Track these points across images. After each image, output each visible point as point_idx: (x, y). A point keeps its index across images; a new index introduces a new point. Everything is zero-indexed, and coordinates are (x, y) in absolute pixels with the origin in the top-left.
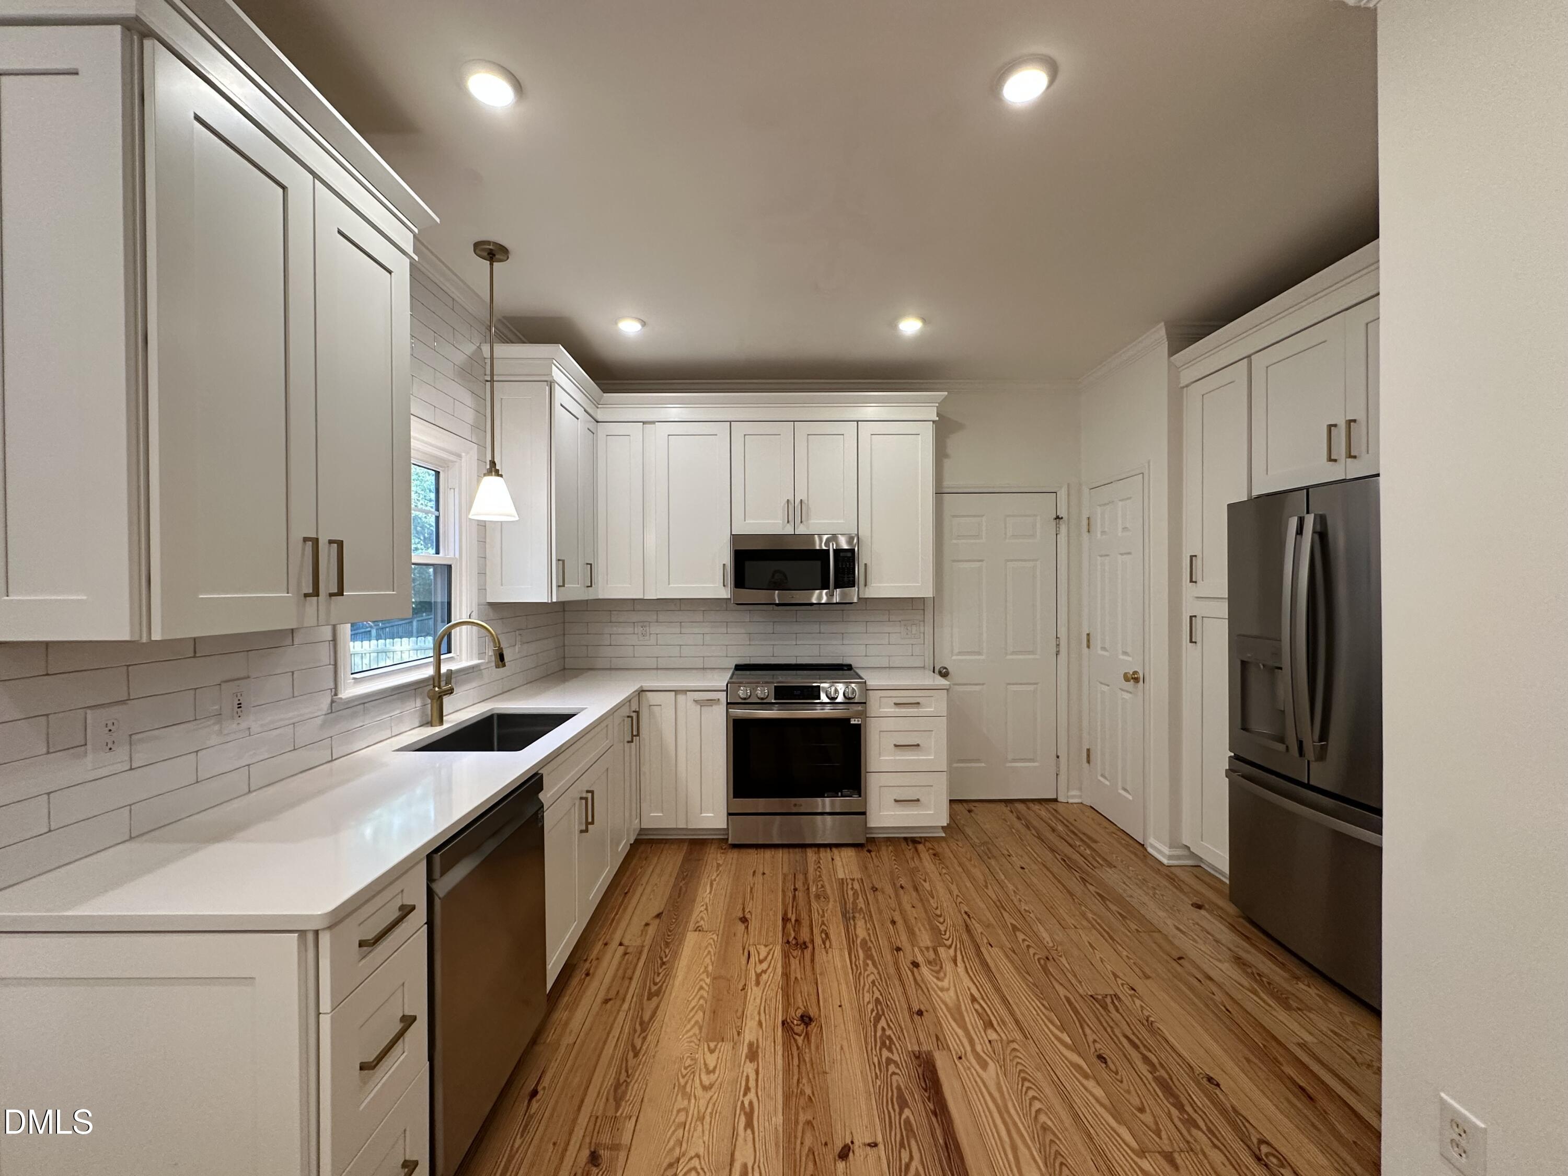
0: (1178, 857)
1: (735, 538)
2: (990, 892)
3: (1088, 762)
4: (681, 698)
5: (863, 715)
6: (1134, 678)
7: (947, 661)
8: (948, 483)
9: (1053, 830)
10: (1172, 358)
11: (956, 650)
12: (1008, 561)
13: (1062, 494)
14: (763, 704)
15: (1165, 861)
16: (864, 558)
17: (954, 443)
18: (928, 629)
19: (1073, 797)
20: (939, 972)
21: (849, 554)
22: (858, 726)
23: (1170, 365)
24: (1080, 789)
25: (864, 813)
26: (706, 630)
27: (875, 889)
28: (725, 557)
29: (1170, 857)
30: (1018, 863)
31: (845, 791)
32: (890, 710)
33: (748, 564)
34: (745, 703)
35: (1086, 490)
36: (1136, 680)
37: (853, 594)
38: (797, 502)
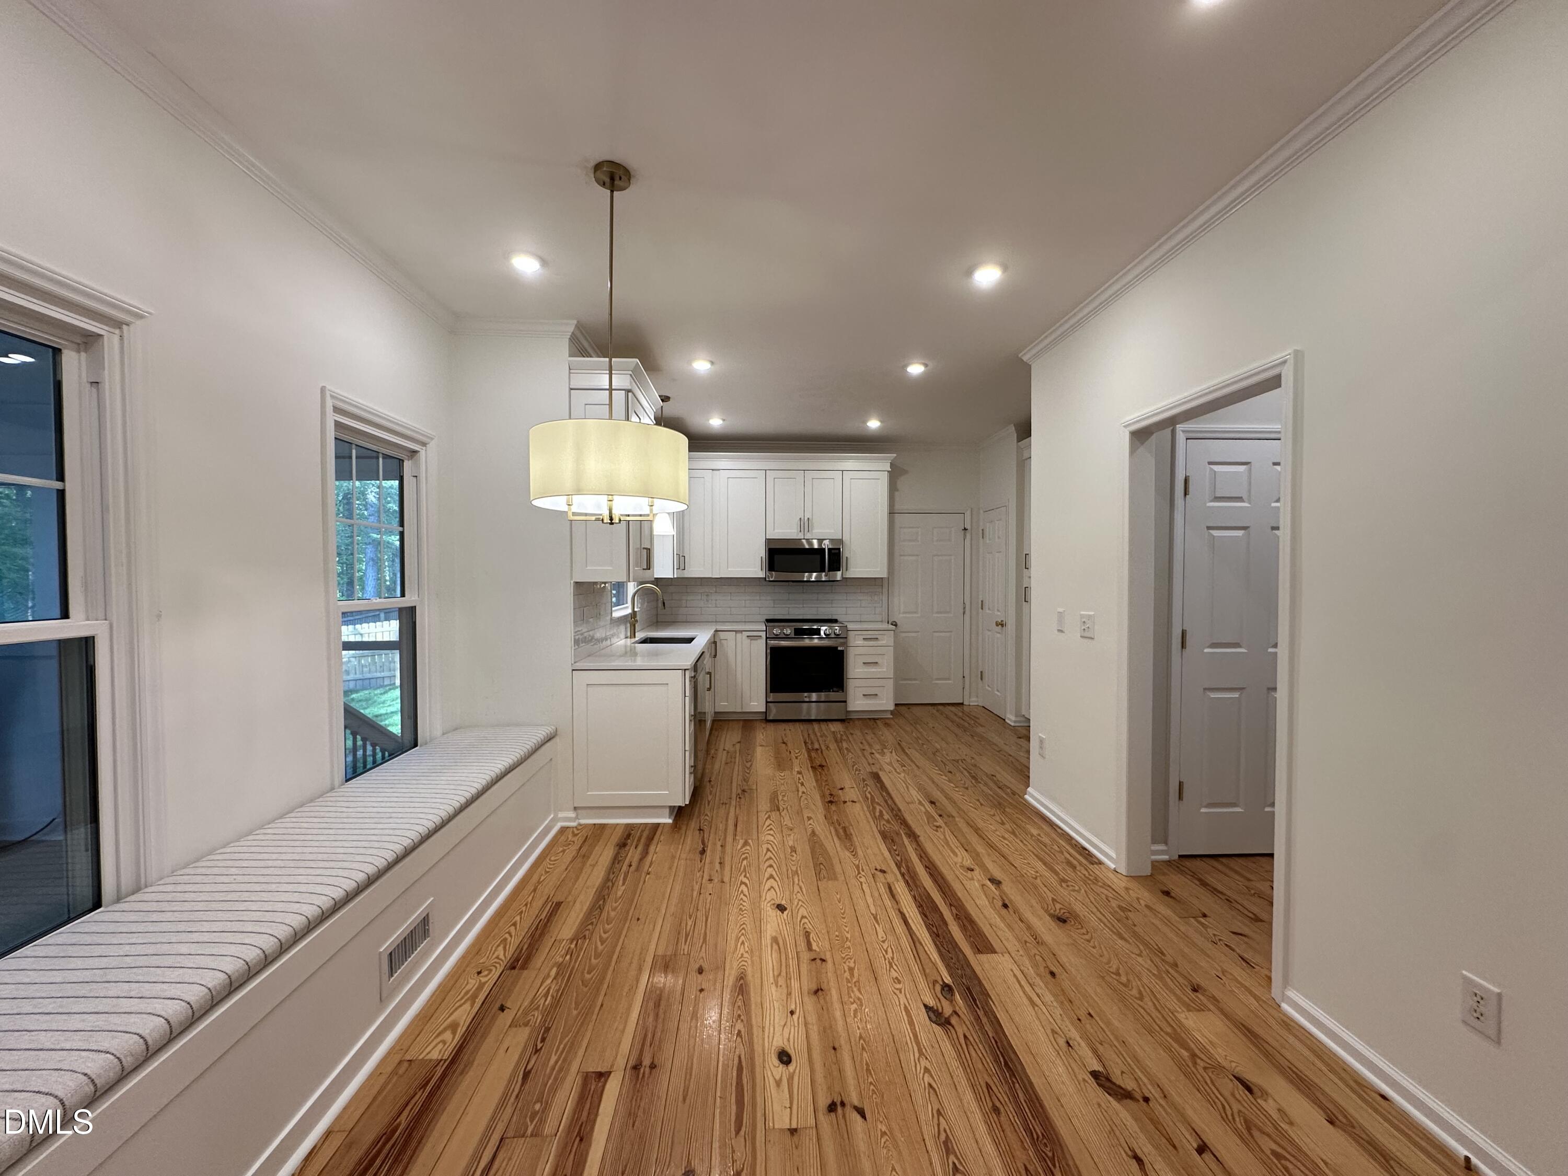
0: (1019, 722)
1: (768, 541)
2: (914, 734)
3: (982, 679)
4: (739, 635)
5: (845, 644)
6: (1001, 624)
7: (898, 617)
8: (897, 507)
9: (956, 715)
10: (1019, 443)
11: (902, 611)
12: (935, 556)
13: (968, 514)
14: (787, 637)
15: (1013, 724)
16: (846, 553)
17: (902, 482)
18: (885, 598)
19: (973, 702)
20: (883, 754)
21: (837, 551)
22: (842, 652)
23: (1018, 447)
24: (977, 697)
25: (845, 702)
26: (748, 598)
27: (852, 734)
28: (762, 552)
29: (1015, 722)
30: (931, 725)
31: (835, 689)
32: (860, 642)
33: (776, 557)
34: (776, 637)
35: (981, 512)
36: (1002, 625)
37: (839, 575)
38: (806, 519)
